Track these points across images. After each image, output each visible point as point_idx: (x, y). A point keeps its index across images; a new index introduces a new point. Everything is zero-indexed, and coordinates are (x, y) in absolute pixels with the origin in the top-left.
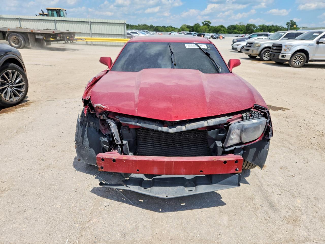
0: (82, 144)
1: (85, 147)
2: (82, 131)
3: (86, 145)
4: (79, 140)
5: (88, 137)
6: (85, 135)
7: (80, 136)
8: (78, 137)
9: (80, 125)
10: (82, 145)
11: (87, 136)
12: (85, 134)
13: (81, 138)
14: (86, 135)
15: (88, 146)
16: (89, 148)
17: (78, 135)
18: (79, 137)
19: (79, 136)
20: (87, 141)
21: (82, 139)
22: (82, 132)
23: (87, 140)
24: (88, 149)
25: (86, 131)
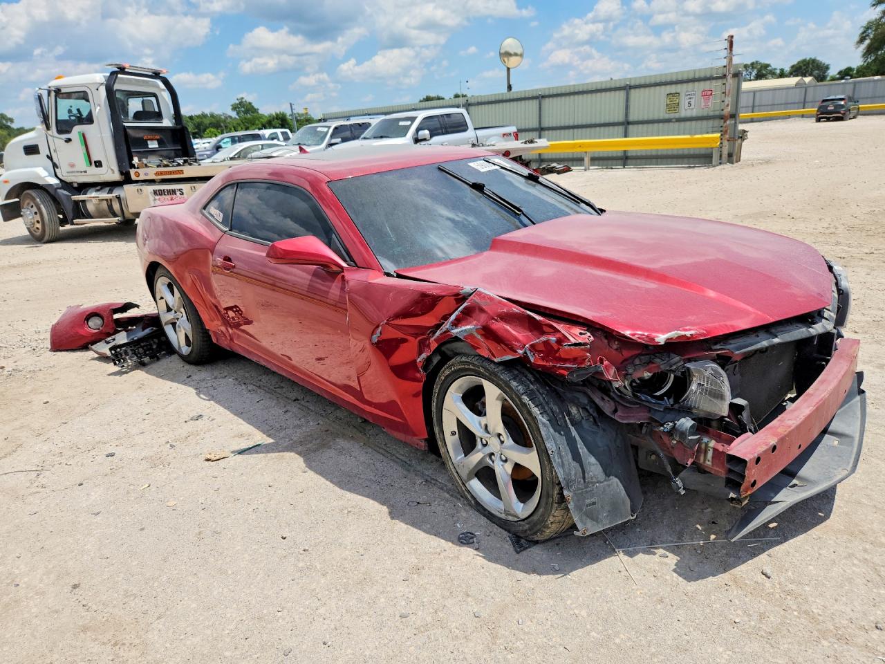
0: (582, 481)
1: (593, 483)
2: (568, 444)
3: (594, 476)
4: (573, 473)
5: (591, 451)
6: (580, 450)
7: (571, 460)
8: (566, 466)
9: (555, 431)
10: (585, 482)
11: (585, 449)
12: (579, 446)
13: (574, 464)
14: (582, 450)
15: (601, 476)
16: (605, 480)
17: (562, 462)
18: (569, 464)
19: (566, 463)
20: (593, 465)
21: (577, 465)
22: (568, 448)
23: (592, 460)
24: (605, 483)
25: (578, 438)
